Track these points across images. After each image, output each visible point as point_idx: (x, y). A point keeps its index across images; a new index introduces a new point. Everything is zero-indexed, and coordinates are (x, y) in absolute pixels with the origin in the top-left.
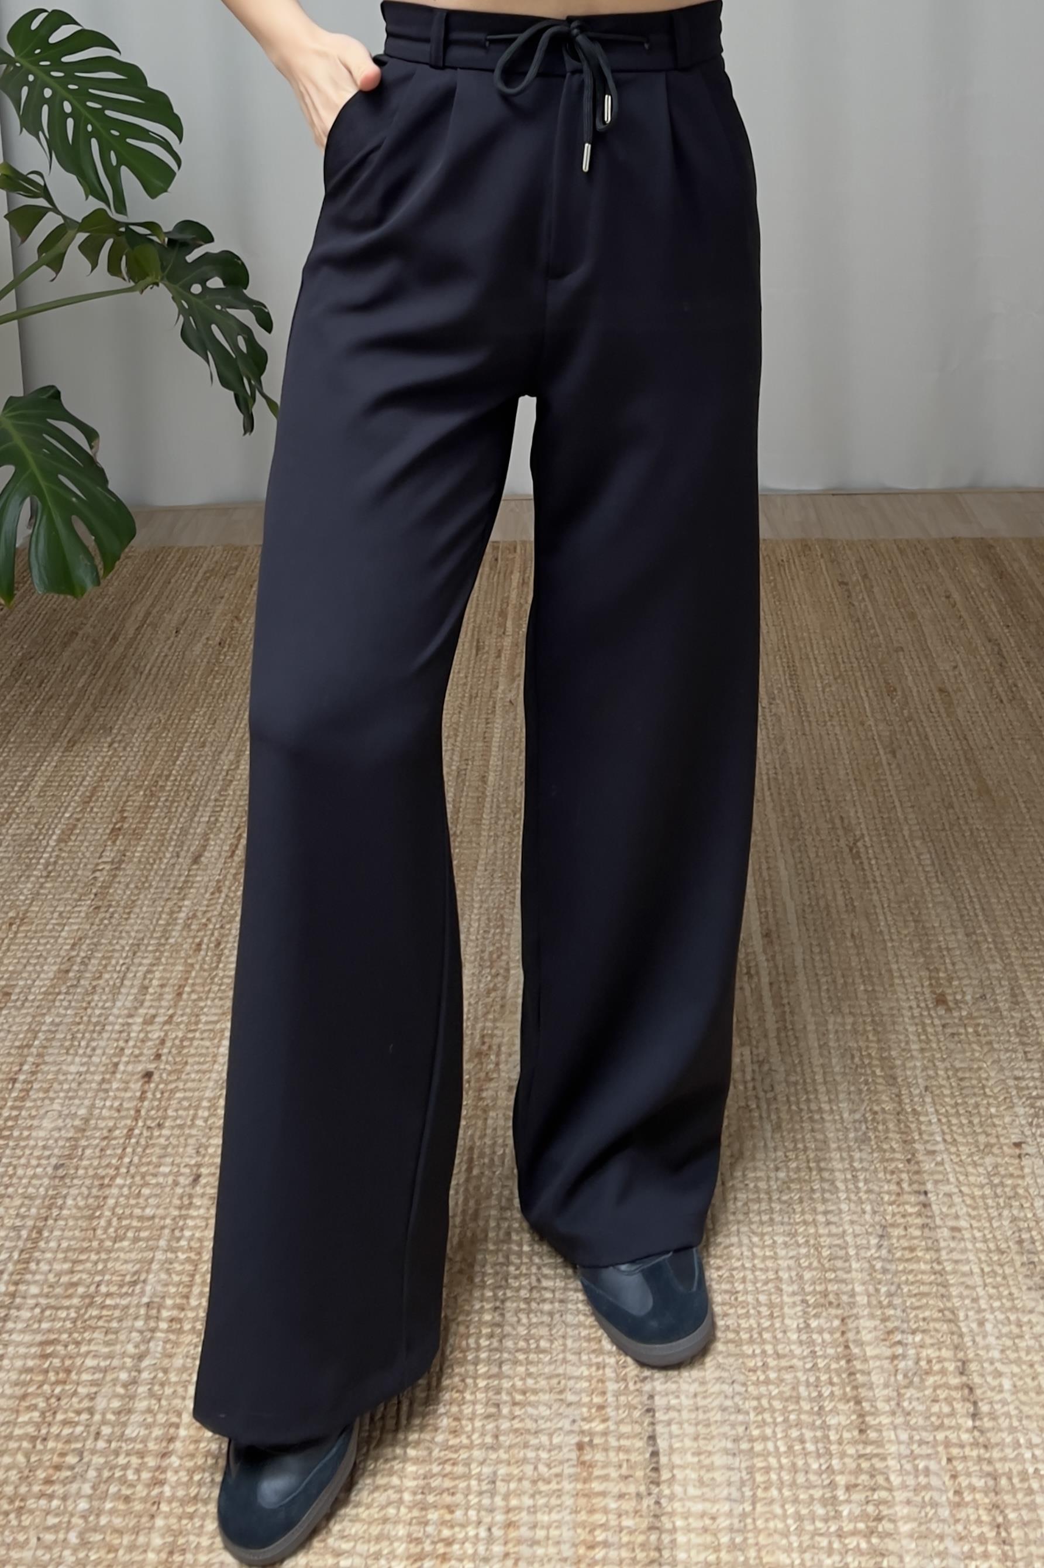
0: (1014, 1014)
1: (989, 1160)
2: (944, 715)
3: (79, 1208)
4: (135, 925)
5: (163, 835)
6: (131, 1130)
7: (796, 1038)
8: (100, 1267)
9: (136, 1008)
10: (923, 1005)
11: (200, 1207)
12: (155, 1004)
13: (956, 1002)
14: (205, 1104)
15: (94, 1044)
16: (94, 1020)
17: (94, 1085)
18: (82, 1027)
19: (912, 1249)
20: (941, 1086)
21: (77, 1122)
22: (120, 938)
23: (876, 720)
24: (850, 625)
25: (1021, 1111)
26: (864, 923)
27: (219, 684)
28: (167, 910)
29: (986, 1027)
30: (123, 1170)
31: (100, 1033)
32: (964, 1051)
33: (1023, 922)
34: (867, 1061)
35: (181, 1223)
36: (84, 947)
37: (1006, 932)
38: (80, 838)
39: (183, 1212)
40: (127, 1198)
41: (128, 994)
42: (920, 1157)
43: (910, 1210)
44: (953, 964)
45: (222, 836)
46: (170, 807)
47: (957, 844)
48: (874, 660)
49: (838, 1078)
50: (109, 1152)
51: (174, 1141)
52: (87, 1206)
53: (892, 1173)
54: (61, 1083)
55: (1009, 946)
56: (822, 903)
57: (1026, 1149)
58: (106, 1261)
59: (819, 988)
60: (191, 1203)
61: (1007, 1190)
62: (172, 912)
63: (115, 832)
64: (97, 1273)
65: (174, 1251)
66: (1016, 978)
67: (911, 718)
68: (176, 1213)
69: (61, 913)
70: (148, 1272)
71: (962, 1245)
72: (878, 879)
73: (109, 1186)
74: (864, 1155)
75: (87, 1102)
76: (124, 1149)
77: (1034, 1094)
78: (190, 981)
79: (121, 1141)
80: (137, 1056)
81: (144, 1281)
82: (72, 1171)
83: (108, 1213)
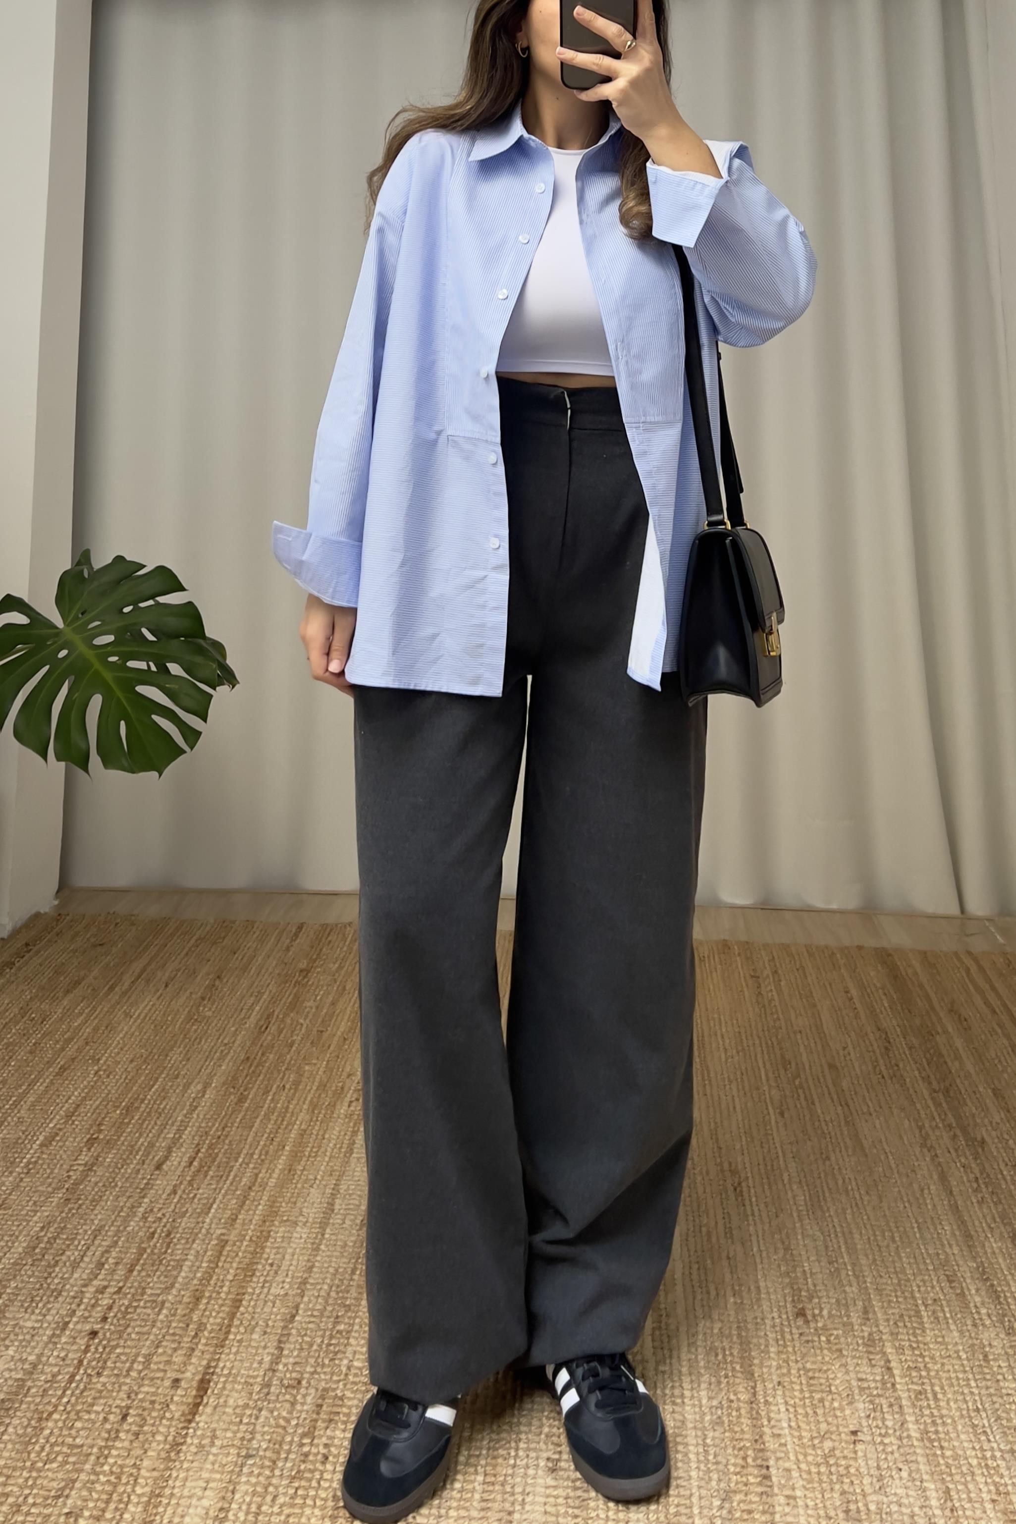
0: (864, 1328)
1: (828, 1444)
2: (831, 1086)
3: (18, 1435)
4: (98, 1216)
5: (132, 1146)
6: (73, 1376)
7: (669, 1336)
8: (30, 1483)
9: (91, 1280)
10: (784, 1316)
11: (124, 1440)
12: (109, 1278)
13: (814, 1316)
14: (140, 1359)
15: (50, 1306)
16: (52, 1287)
17: (45, 1338)
18: (41, 1291)
19: (750, 1512)
20: (792, 1382)
21: (26, 1366)
22: (85, 1224)
23: (770, 1086)
24: (757, 1010)
25: (861, 1406)
26: (739, 1249)
27: (196, 1031)
28: (128, 1204)
29: (837, 1337)
30: (61, 1408)
31: (56, 1298)
32: (816, 1355)
33: (881, 1256)
34: (729, 1359)
35: (106, 1452)
36: (52, 1229)
37: (864, 1261)
38: (60, 1144)
39: (110, 1443)
40: (61, 1429)
41: (85, 1269)
42: (767, 1438)
43: (752, 1479)
44: (815, 1285)
45: (183, 1150)
46: (142, 1124)
47: (830, 1189)
48: (774, 1039)
49: (702, 1371)
50: (50, 1392)
51: (110, 1388)
52: (25, 1435)
53: (740, 1449)
54: (17, 1335)
55: (866, 1274)
56: (704, 1229)
57: (860, 1436)
58: (36, 1479)
59: (694, 1298)
60: (117, 1437)
61: (841, 1469)
62: (133, 1207)
63: (91, 1142)
64: (26, 1487)
65: (97, 1474)
66: (870, 1299)
67: (801, 1087)
68: (103, 1444)
69: (35, 1202)
70: (71, 1489)
71: (795, 1512)
72: (756, 1214)
73: (47, 1419)
74: (717, 1434)
75: (37, 1351)
76: (64, 1392)
77: (875, 1392)
78: (142, 1262)
79: (63, 1385)
80: (87, 1318)
81: (67, 1497)
82: (17, 1405)
83: (42, 1441)
